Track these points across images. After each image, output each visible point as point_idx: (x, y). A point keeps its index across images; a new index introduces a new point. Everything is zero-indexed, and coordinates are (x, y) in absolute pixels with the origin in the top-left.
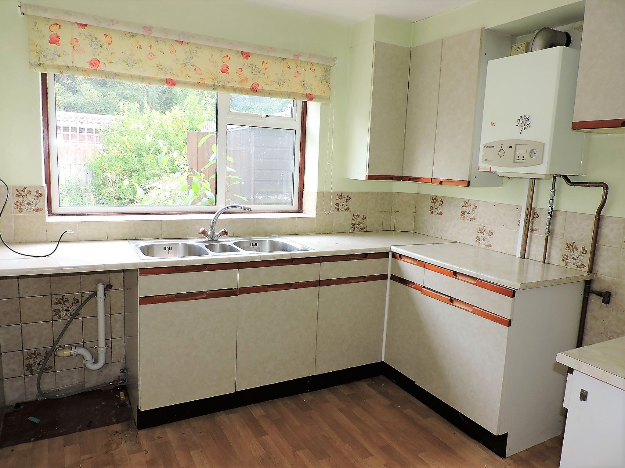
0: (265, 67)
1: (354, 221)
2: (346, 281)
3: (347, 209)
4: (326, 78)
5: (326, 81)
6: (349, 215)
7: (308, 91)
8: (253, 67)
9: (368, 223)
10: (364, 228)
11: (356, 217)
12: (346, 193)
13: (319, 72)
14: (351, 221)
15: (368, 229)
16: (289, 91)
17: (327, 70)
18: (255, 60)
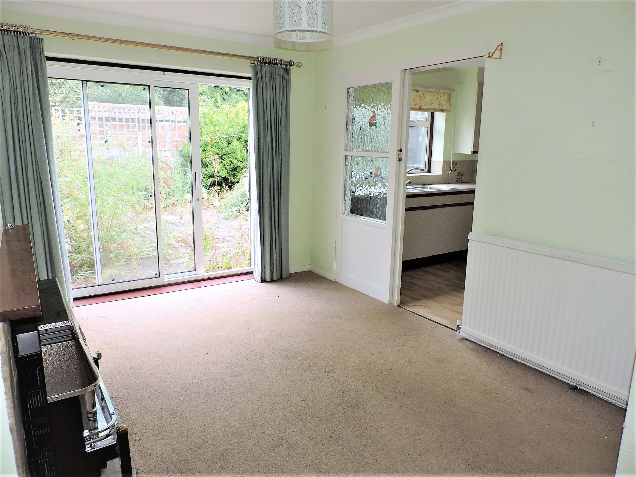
0: (424, 96)
1: (458, 177)
2: (450, 205)
3: (455, 170)
4: (449, 100)
5: (449, 101)
6: (456, 173)
7: (442, 107)
8: (420, 96)
9: (464, 178)
10: (462, 181)
11: (459, 174)
12: (455, 161)
13: (446, 97)
14: (456, 177)
15: (464, 181)
16: (434, 108)
17: (450, 95)
18: (420, 93)
